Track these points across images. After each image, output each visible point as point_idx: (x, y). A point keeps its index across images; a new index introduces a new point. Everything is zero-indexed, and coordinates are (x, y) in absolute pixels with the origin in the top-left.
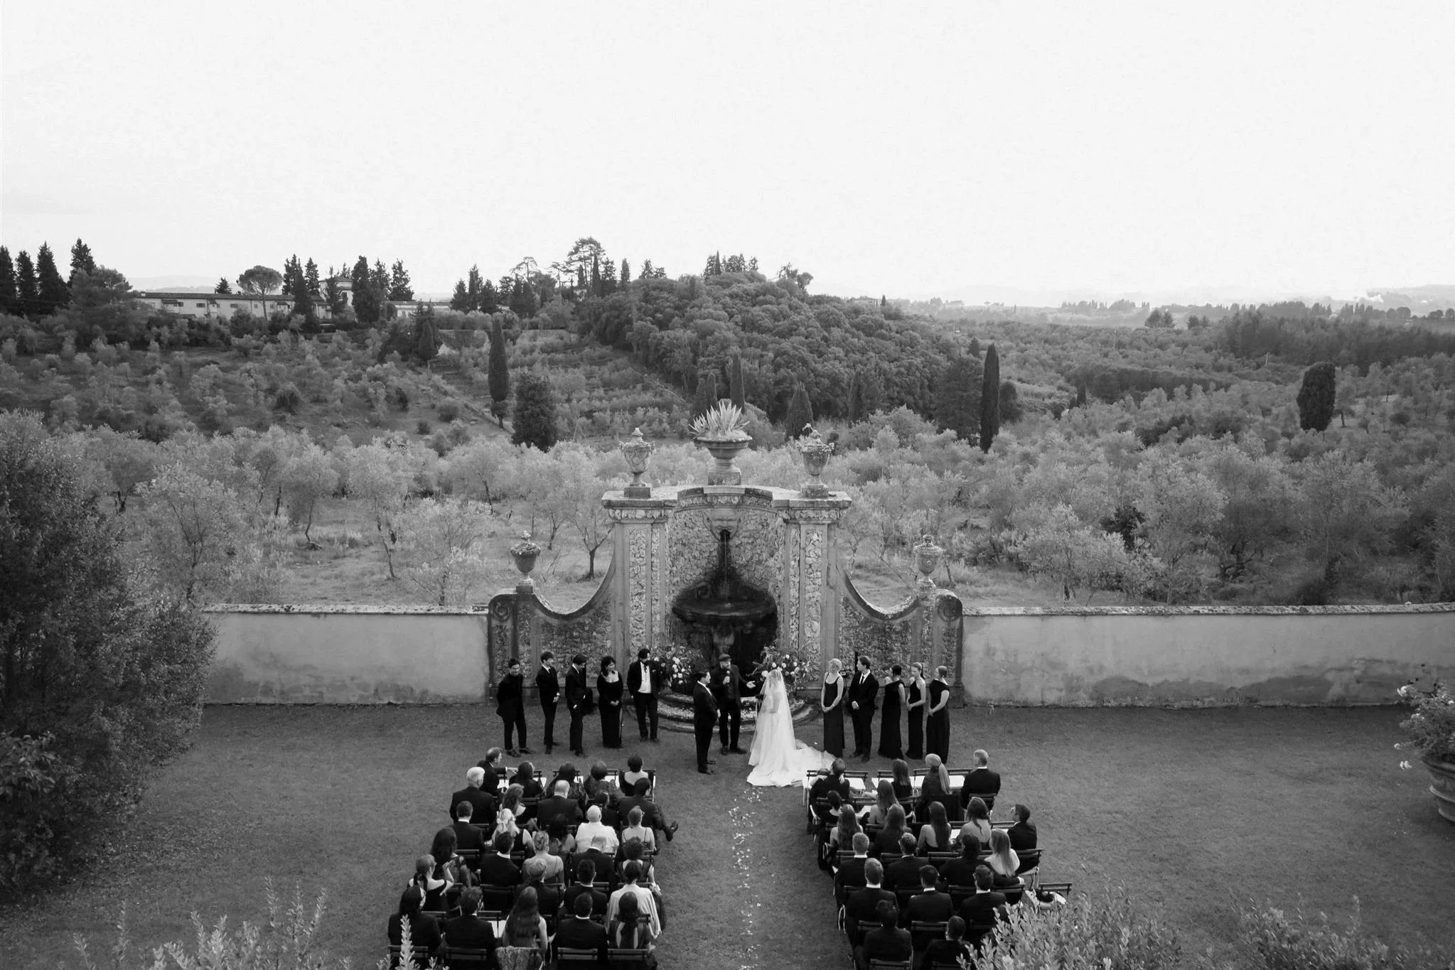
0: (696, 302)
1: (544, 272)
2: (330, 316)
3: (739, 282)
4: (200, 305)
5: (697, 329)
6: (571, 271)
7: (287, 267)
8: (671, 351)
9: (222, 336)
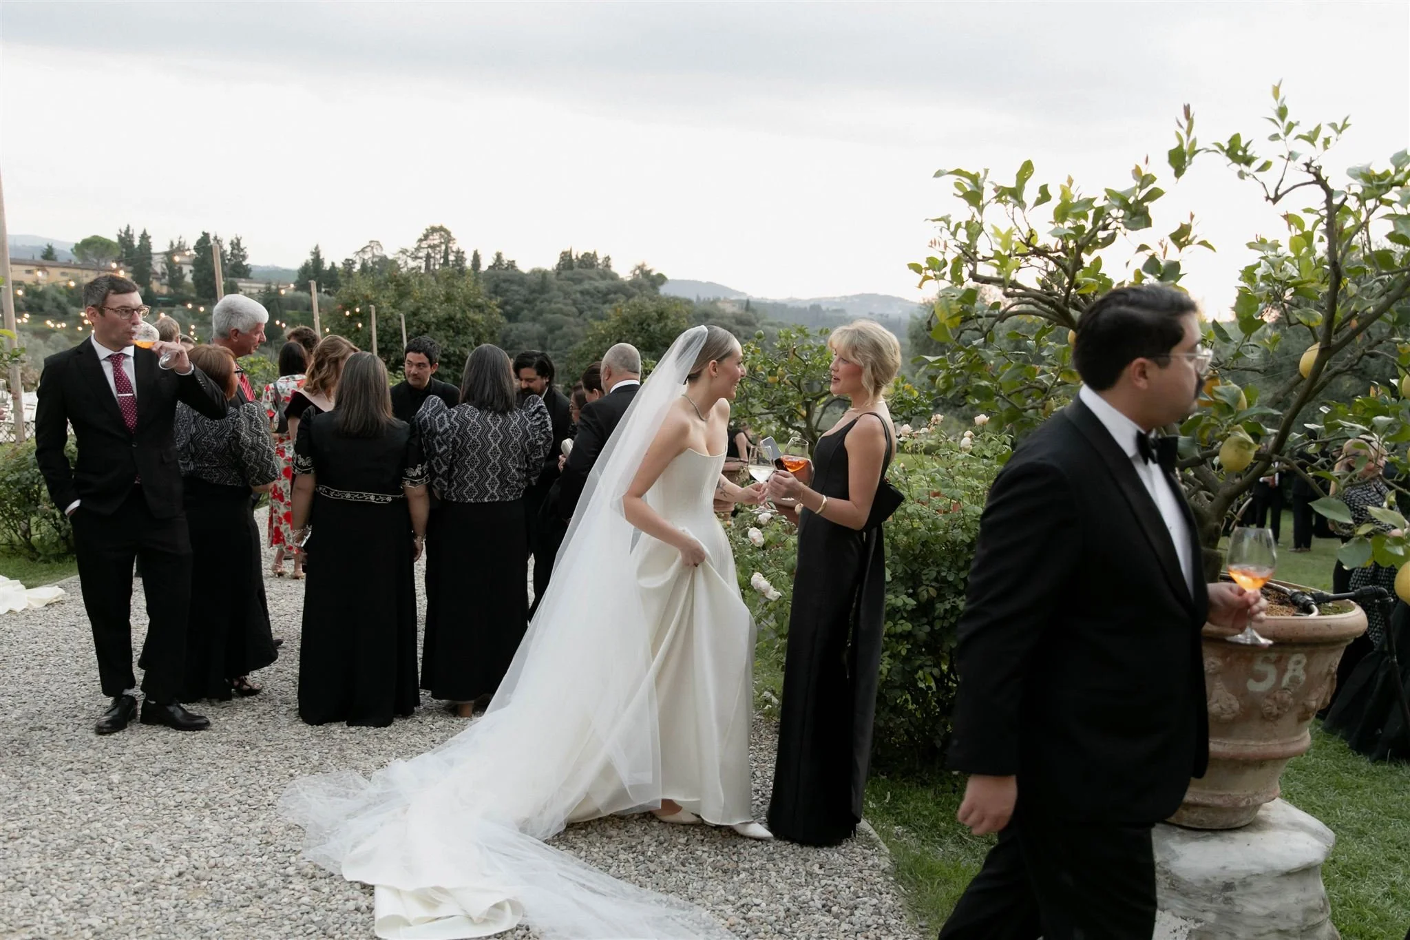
0: (546, 296)
1: (390, 257)
2: (165, 290)
3: (591, 278)
4: (29, 272)
5: (545, 323)
6: (421, 258)
7: (119, 236)
8: (518, 344)
9: (59, 306)
